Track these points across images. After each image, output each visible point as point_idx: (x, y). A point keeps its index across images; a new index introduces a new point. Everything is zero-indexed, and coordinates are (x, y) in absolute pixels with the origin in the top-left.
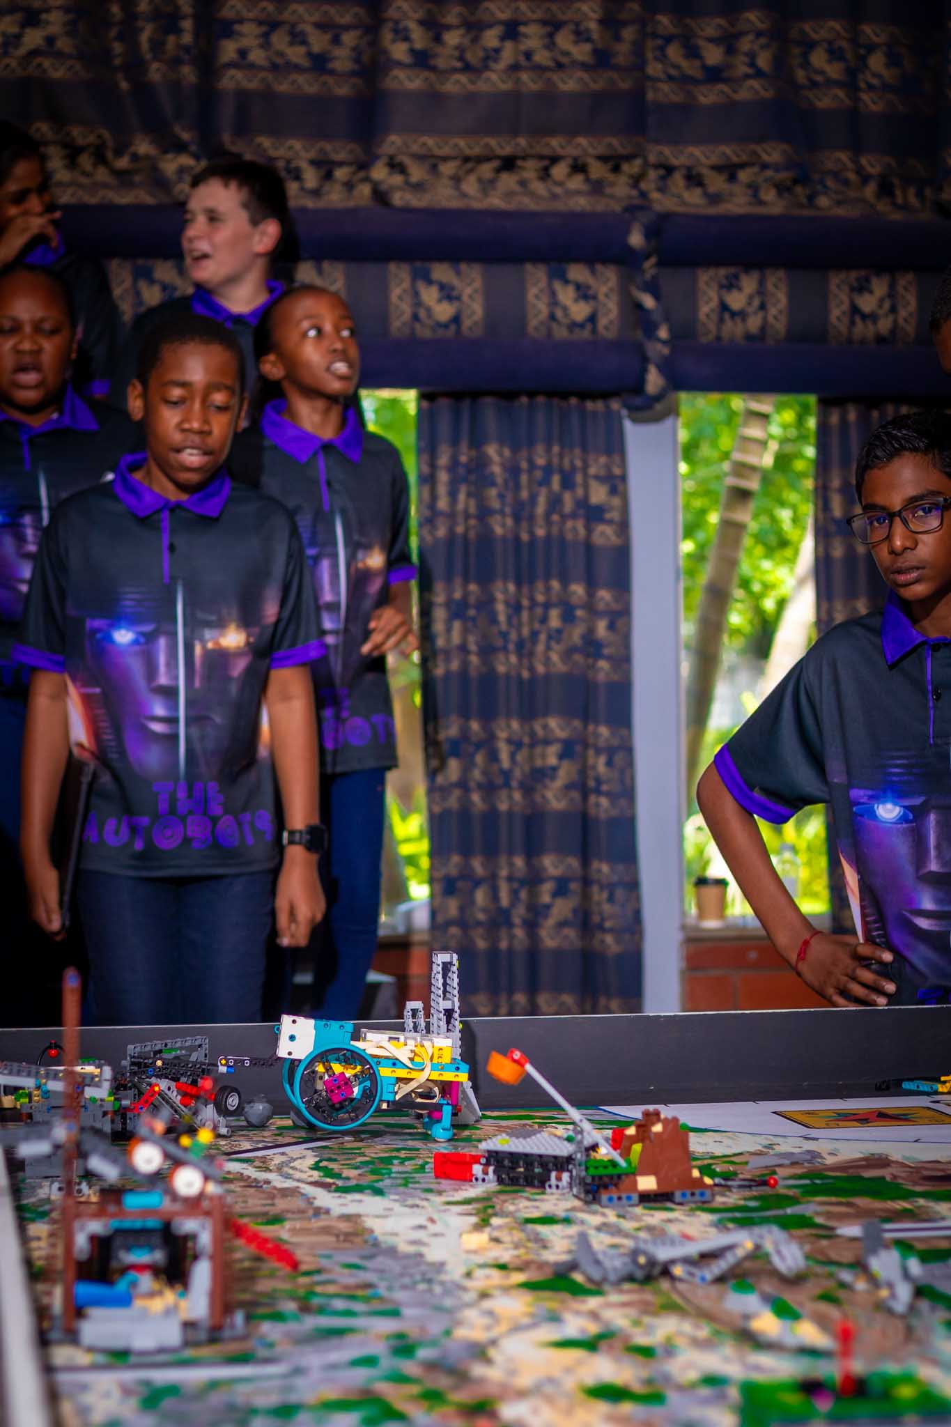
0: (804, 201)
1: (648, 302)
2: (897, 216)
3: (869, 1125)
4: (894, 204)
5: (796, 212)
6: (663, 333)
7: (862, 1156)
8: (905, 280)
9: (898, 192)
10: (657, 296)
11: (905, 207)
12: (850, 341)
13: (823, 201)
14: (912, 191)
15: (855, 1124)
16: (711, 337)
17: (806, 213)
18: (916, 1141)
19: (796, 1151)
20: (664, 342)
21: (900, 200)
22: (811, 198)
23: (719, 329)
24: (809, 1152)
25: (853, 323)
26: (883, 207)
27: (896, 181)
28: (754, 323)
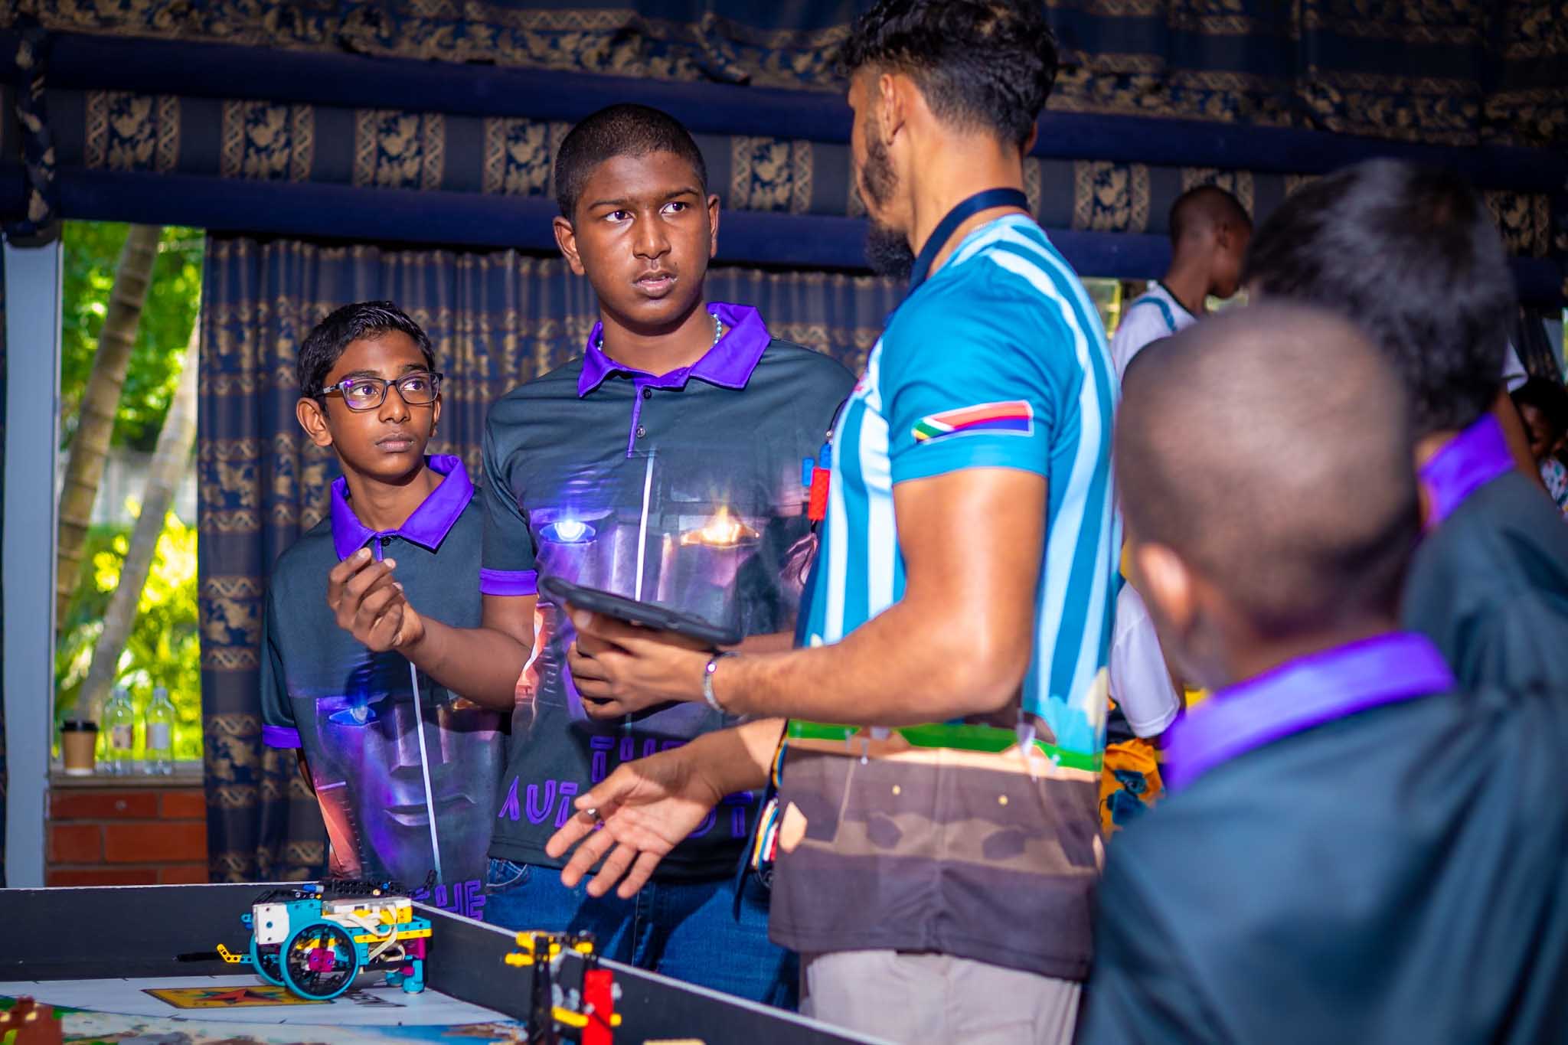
0: (200, 26)
1: (35, 124)
2: (296, 47)
3: (237, 1004)
4: (294, 36)
5: (192, 38)
6: (49, 158)
7: (228, 1038)
8: (303, 115)
9: (298, 23)
10: (43, 120)
11: (304, 39)
12: (242, 174)
13: (220, 28)
14: (311, 23)
15: (223, 1003)
16: (99, 163)
17: (202, 39)
18: (282, 1022)
19: (164, 1032)
20: (50, 168)
21: (299, 32)
22: (208, 23)
23: (107, 157)
24: (177, 1034)
25: (246, 156)
26: (282, 37)
27: (297, 12)
28: (144, 151)
